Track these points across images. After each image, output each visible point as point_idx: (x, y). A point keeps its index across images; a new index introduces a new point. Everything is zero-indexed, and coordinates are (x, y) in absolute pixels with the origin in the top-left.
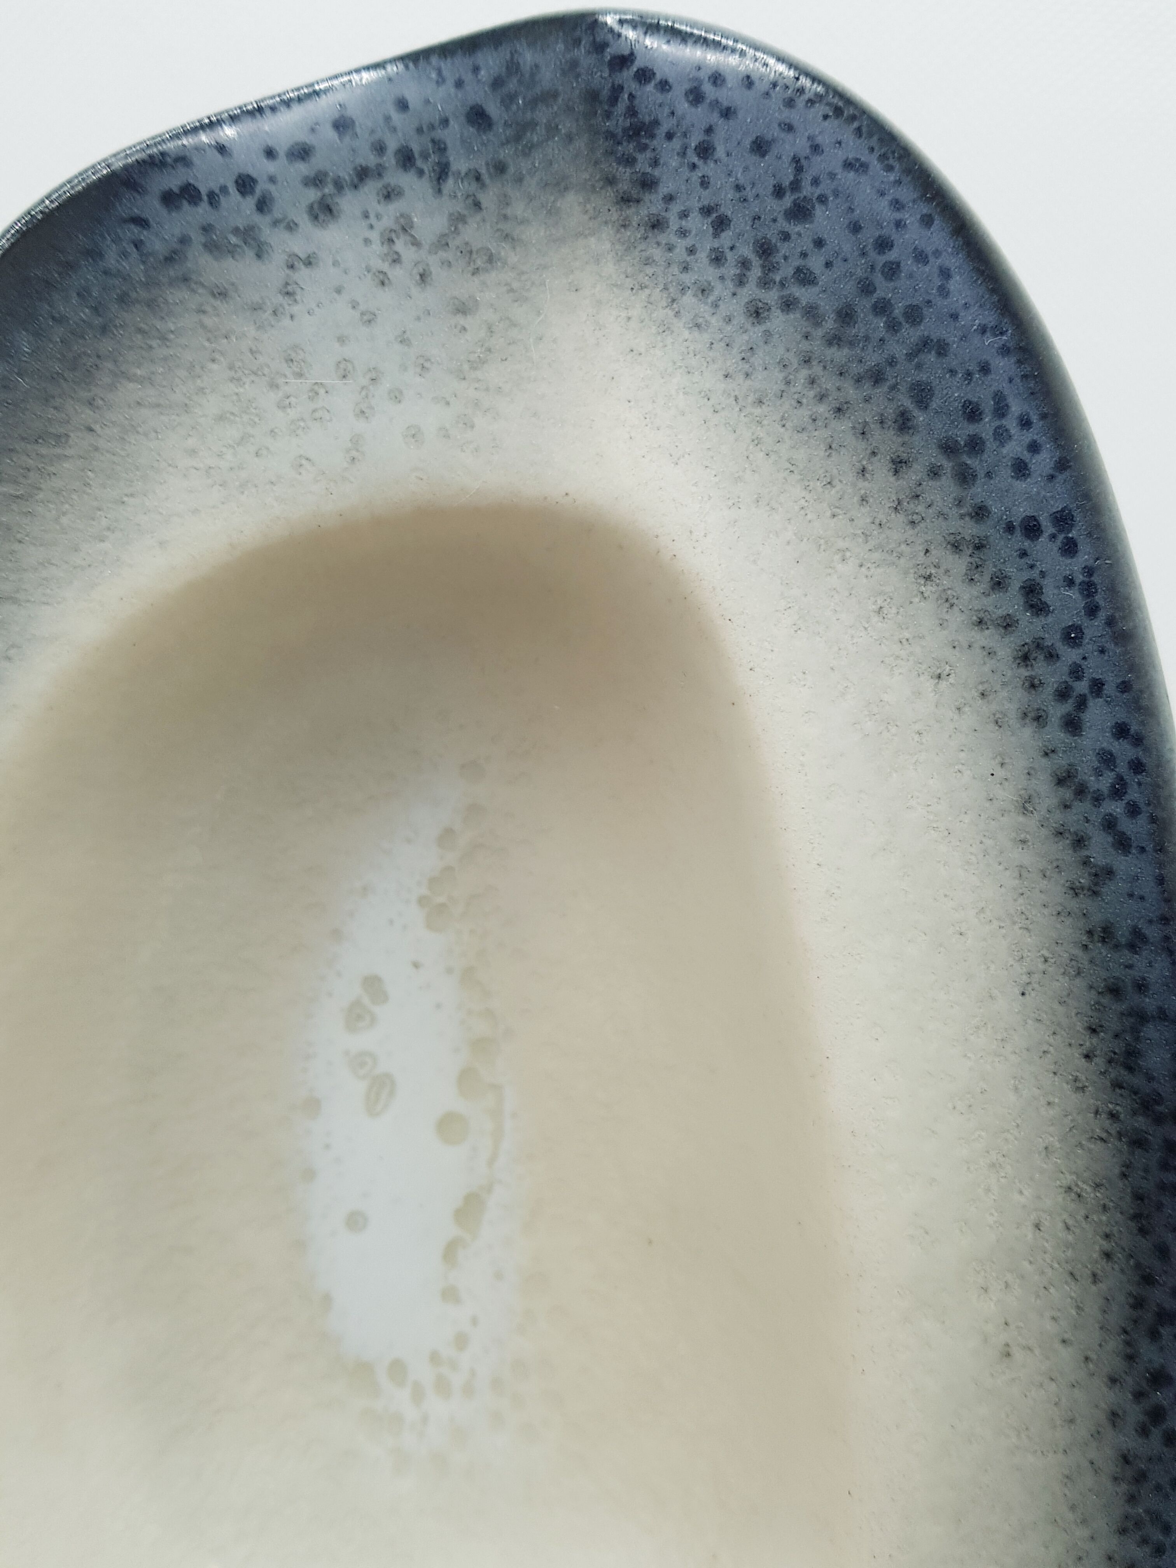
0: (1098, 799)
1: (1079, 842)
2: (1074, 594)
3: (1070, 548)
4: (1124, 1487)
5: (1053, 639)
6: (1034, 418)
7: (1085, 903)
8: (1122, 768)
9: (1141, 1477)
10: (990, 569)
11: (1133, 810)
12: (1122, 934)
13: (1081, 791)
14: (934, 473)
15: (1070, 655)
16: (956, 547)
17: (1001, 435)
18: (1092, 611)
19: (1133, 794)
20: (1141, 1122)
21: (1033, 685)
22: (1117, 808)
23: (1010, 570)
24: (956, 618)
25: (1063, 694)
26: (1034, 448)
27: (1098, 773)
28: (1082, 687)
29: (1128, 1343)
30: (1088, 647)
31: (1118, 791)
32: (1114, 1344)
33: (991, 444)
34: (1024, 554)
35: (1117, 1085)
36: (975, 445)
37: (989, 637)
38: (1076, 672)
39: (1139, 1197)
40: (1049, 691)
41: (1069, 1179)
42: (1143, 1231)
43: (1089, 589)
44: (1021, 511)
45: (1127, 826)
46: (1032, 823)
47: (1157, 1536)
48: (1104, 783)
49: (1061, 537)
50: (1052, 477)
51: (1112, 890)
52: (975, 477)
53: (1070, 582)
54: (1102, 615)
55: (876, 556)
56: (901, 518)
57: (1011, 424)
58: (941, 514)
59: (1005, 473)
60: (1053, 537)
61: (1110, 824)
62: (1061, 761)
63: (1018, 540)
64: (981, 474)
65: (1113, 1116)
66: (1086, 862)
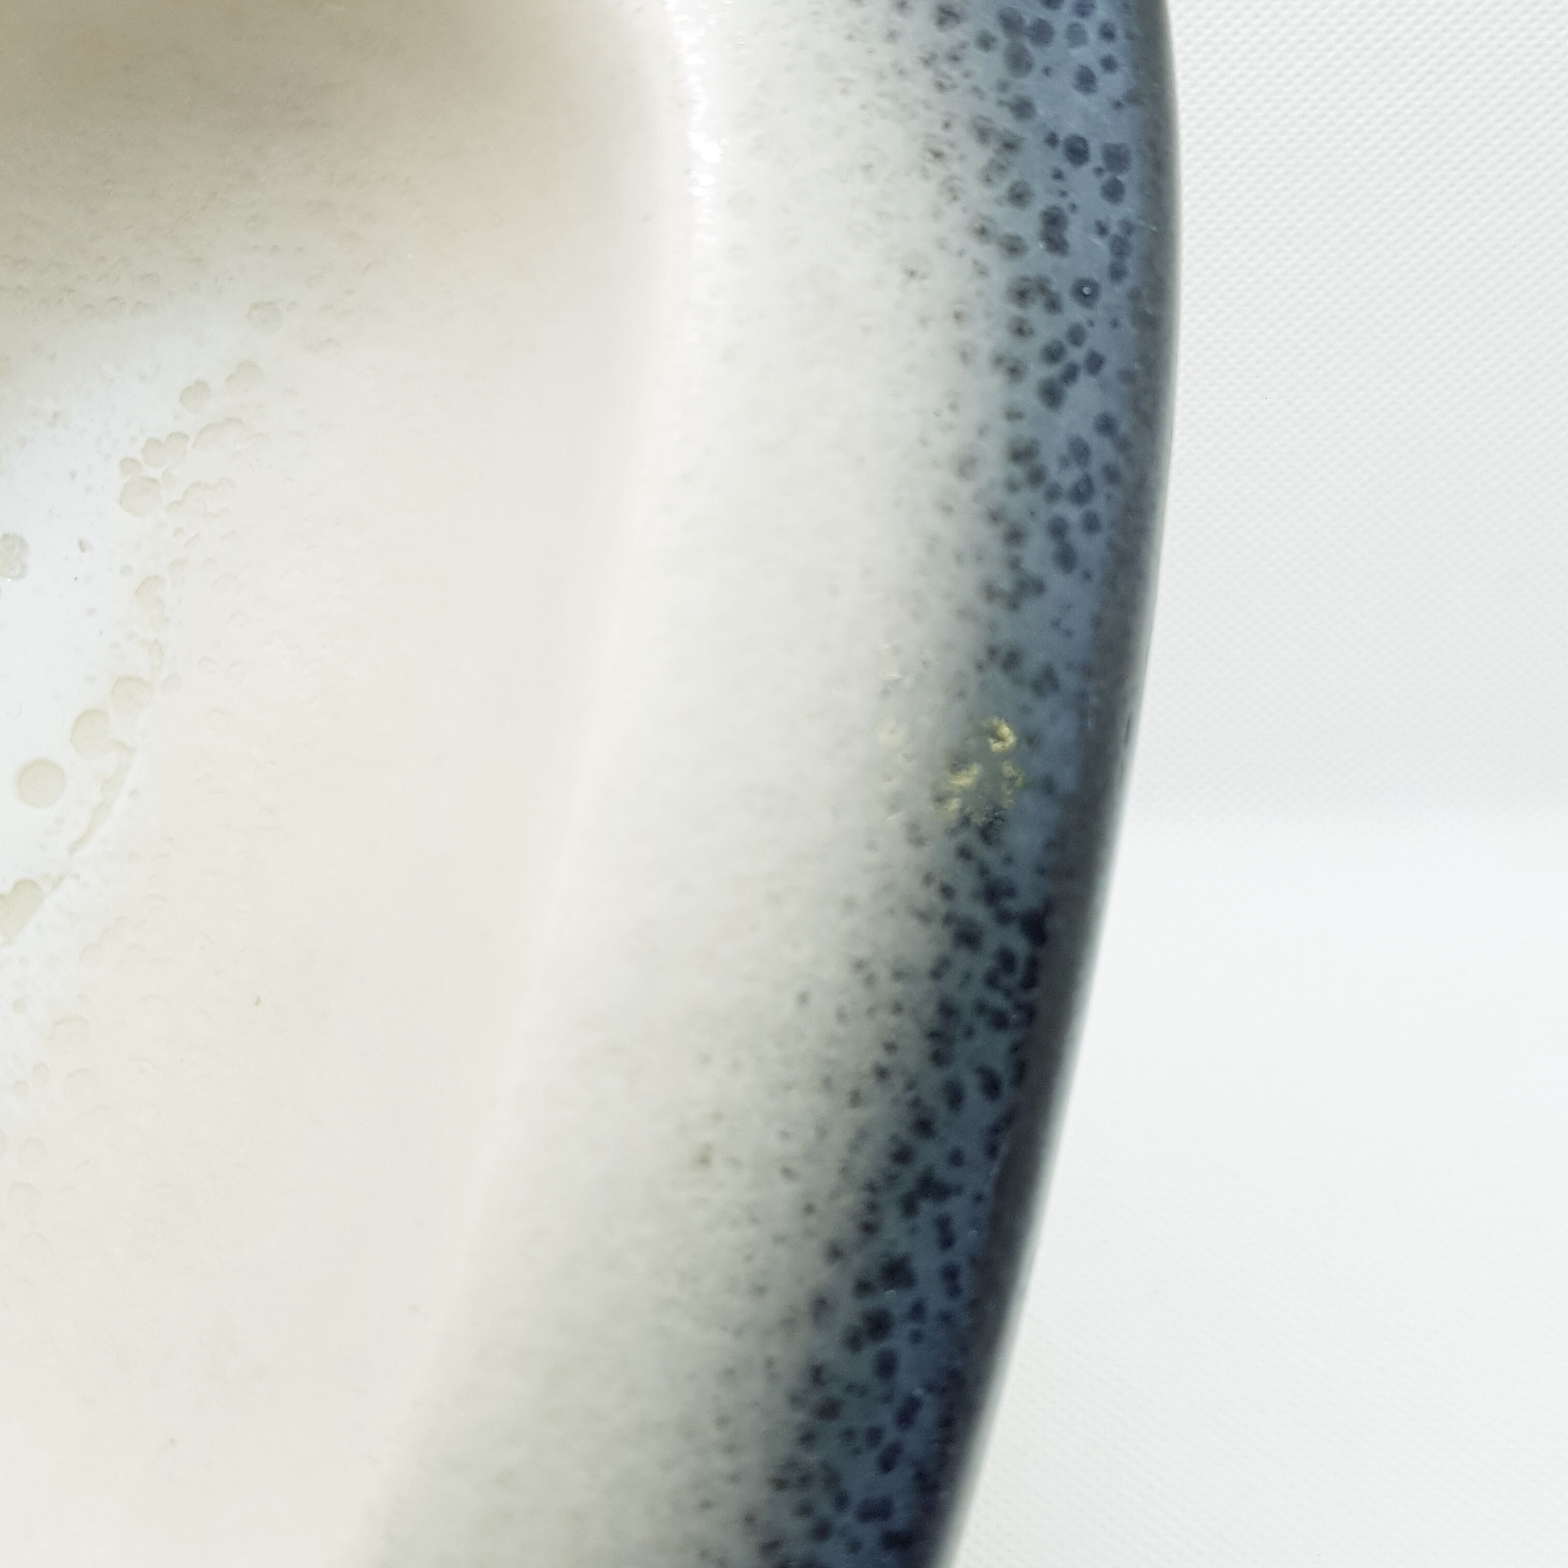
0: (1053, 494)
1: (1015, 536)
2: (1101, 245)
3: (1113, 192)
4: (800, 1416)
5: (1061, 286)
6: (1120, 33)
7: (997, 611)
8: (1095, 468)
9: (829, 1410)
10: (1013, 176)
11: (1091, 524)
12: (1032, 665)
13: (1037, 477)
14: (985, 42)
15: (1074, 313)
16: (983, 134)
17: (1076, 35)
18: (1117, 274)
19: (1098, 505)
20: (980, 913)
21: (1021, 330)
22: (1073, 514)
23: (1037, 187)
24: (955, 216)
25: (1052, 354)
26: (1109, 64)
27: (1064, 463)
28: (1077, 355)
29: (873, 1207)
30: (1098, 312)
31: (1081, 494)
32: (851, 1200)
33: (1060, 38)
34: (1058, 175)
35: (964, 853)
36: (1042, 32)
37: (988, 253)
38: (1076, 336)
39: (947, 1010)
40: (1035, 345)
41: (862, 952)
42: (939, 1059)
43: (1120, 248)
44: (1071, 127)
45: (1077, 538)
46: (966, 490)
47: (825, 1508)
48: (1068, 478)
49: (1107, 176)
50: (1118, 105)
51: (1032, 608)
52: (1029, 66)
53: (1102, 230)
54: (1129, 283)
55: (885, 103)
56: (927, 75)
57: (1091, 28)
58: (976, 91)
59: (1065, 80)
60: (1099, 171)
61: (1058, 529)
62: (1024, 430)
63: (1057, 159)
64: (1039, 66)
65: (947, 892)
66: (1015, 564)
